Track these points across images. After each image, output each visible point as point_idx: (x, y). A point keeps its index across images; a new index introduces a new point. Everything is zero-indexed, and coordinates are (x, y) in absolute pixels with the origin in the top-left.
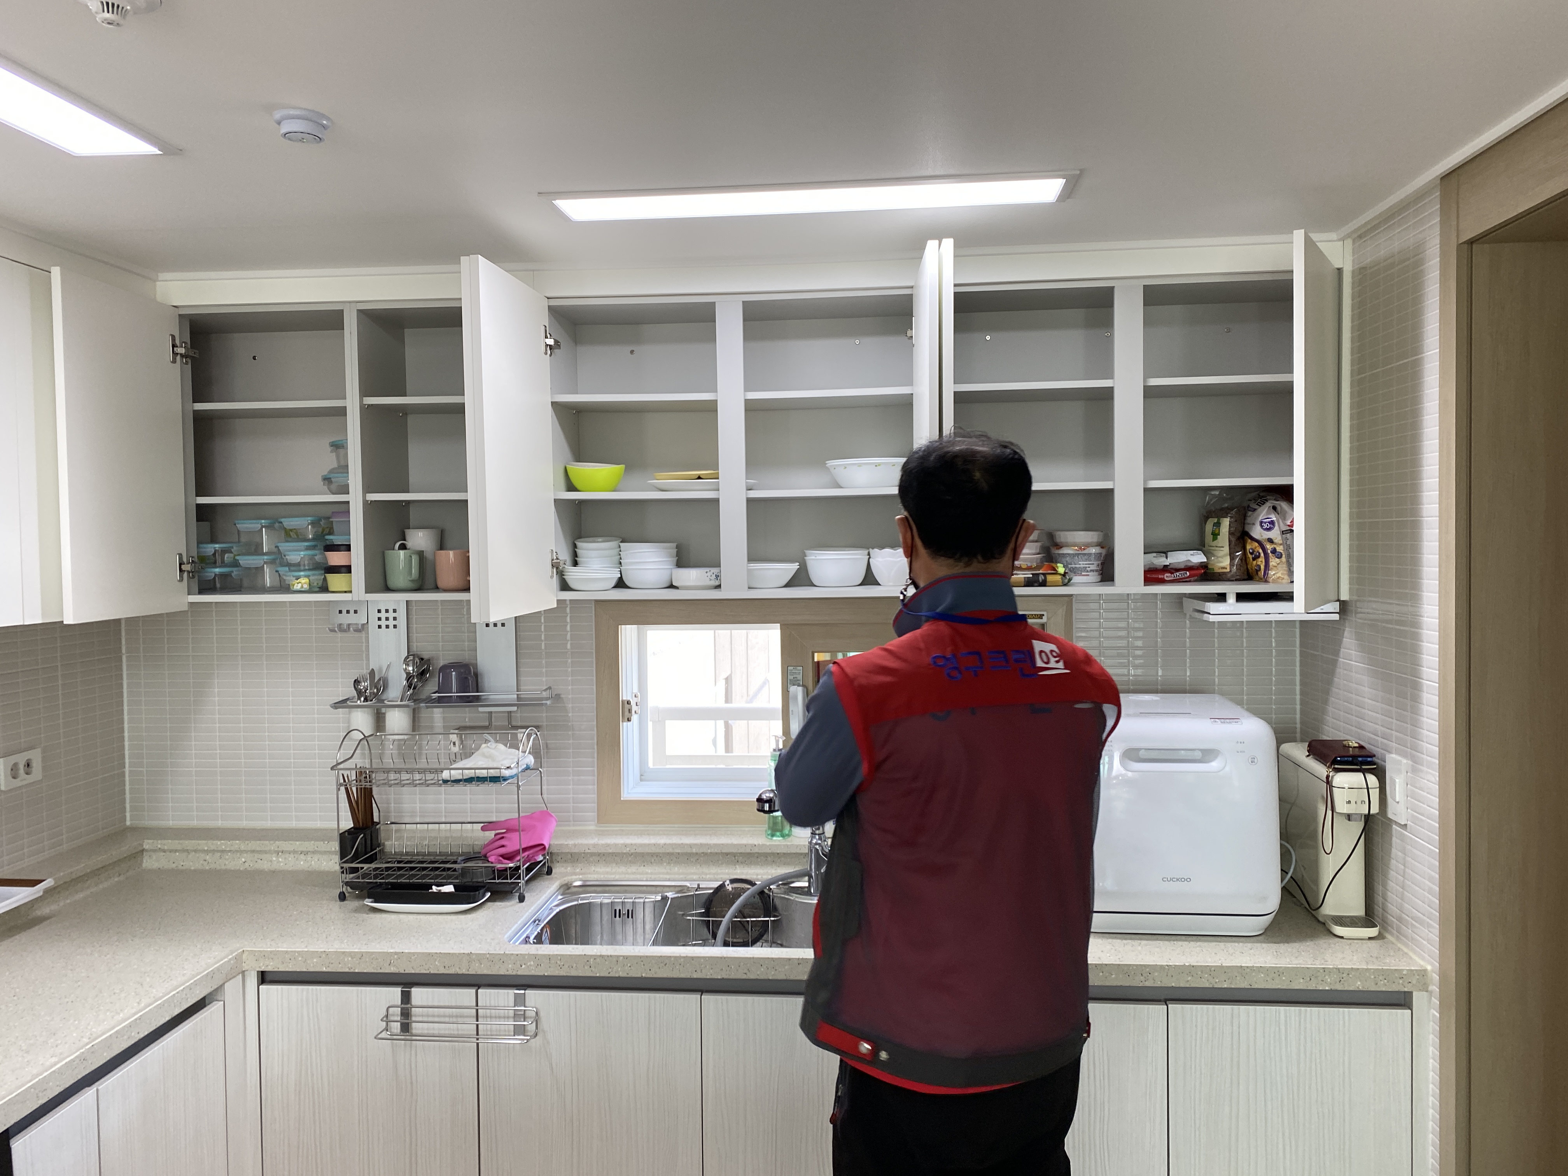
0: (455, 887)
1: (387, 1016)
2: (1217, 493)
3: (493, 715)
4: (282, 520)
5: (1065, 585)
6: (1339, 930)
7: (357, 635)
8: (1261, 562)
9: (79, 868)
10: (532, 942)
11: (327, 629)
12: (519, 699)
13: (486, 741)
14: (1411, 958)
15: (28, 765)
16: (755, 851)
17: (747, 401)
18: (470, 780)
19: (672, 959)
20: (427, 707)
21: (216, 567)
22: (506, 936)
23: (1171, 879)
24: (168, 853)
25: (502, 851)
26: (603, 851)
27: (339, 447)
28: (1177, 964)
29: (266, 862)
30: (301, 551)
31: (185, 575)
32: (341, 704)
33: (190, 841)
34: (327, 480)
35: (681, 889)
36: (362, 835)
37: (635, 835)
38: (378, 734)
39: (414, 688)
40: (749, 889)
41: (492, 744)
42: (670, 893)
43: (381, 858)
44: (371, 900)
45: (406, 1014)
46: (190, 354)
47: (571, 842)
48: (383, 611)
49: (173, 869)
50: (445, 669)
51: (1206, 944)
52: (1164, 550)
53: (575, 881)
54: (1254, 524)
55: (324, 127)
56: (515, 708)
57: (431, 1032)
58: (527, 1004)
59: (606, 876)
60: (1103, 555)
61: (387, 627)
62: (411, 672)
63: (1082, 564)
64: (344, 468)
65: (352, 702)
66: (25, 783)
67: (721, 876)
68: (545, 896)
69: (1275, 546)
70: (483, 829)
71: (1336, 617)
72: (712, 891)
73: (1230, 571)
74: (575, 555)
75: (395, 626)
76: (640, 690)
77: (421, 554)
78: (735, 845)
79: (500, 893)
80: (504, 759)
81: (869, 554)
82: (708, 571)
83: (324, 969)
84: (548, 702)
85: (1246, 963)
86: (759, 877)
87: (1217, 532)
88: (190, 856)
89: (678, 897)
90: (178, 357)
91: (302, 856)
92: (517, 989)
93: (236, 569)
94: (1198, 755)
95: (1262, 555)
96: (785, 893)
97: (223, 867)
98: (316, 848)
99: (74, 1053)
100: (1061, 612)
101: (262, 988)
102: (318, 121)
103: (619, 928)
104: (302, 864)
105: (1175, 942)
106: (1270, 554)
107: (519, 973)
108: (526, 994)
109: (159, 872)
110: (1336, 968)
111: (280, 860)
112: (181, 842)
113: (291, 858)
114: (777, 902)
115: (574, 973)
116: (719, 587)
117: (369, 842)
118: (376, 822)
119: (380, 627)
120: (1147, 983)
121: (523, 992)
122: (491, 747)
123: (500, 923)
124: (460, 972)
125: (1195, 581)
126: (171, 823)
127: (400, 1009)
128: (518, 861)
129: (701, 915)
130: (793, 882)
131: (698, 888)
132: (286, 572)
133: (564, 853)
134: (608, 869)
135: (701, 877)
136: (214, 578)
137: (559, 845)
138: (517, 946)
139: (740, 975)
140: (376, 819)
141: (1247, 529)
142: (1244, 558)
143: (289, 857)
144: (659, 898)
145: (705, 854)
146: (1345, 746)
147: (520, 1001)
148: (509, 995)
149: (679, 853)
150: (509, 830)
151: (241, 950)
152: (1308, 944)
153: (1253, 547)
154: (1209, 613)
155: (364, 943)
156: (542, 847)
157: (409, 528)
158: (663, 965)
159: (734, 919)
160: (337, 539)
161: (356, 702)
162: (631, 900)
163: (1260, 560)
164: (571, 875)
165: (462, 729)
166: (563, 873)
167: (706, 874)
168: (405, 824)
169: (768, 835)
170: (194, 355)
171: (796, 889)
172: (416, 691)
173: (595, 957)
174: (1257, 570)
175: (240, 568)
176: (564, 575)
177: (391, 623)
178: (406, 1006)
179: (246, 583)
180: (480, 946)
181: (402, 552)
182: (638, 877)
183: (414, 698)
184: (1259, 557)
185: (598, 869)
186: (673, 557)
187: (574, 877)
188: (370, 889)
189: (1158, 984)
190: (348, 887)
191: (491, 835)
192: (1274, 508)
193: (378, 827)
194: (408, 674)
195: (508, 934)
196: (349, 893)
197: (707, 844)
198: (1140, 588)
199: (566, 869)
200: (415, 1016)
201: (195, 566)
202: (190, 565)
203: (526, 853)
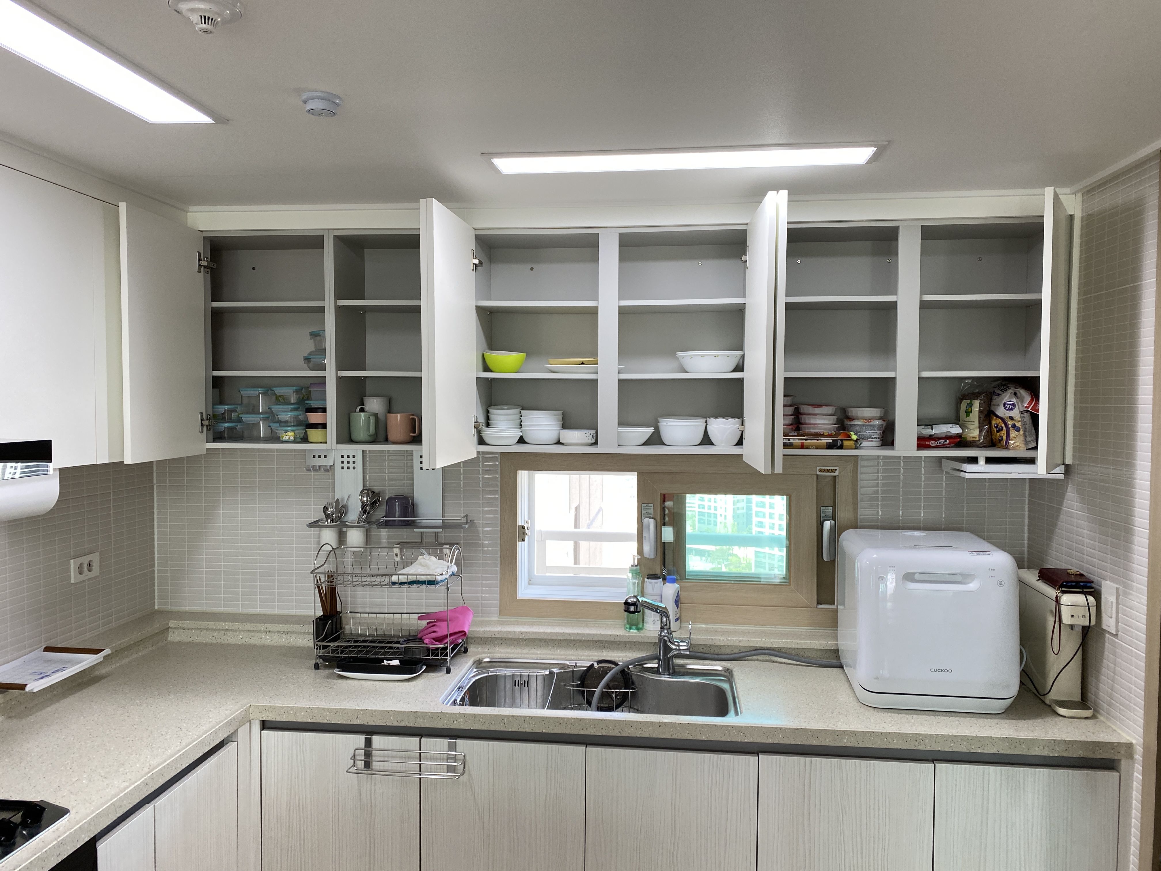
0: (400, 661)
1: (354, 756)
2: (970, 381)
3: (424, 534)
4: (275, 389)
5: (856, 448)
6: (1062, 711)
7: (327, 473)
8: (1004, 433)
9: (125, 640)
10: (458, 704)
11: (305, 469)
12: (444, 523)
13: (422, 554)
14: (1119, 734)
15: (90, 565)
16: (617, 640)
17: (620, 307)
18: (412, 583)
19: (565, 720)
20: (378, 528)
21: (226, 423)
22: (441, 699)
23: (937, 670)
24: (186, 630)
25: (434, 635)
26: (505, 636)
27: (317, 336)
28: (943, 734)
29: (257, 639)
30: (289, 412)
31: (205, 428)
32: (314, 524)
33: (203, 622)
34: (307, 359)
35: (563, 666)
36: (330, 621)
37: (528, 625)
38: (342, 547)
39: (368, 513)
40: (614, 668)
41: (426, 556)
42: (555, 669)
43: (342, 638)
44: (339, 670)
45: (368, 755)
46: (211, 266)
47: (481, 629)
48: (345, 457)
49: (190, 642)
50: (391, 500)
51: (962, 719)
52: (931, 423)
53: (484, 658)
54: (998, 405)
55: (337, 104)
56: (441, 530)
57: (386, 768)
58: (457, 750)
59: (507, 655)
60: (884, 426)
61: (348, 468)
62: (366, 501)
63: (868, 433)
64: (322, 351)
65: (322, 523)
66: (87, 577)
67: (592, 658)
68: (464, 669)
69: (1015, 422)
70: (420, 618)
71: (1062, 477)
72: (586, 669)
73: (979, 440)
74: (488, 418)
75: (354, 468)
76: (530, 518)
77: (376, 415)
78: (602, 635)
79: (433, 667)
80: (437, 568)
81: (706, 422)
82: (587, 432)
83: (309, 721)
84: (467, 526)
85: (995, 735)
86: (620, 659)
87: (970, 411)
88: (202, 633)
89: (561, 672)
90: (202, 268)
91: (284, 636)
92: (449, 739)
93: (240, 424)
94: (959, 578)
95: (1004, 428)
96: (640, 672)
97: (227, 642)
98: (294, 630)
99: (140, 779)
100: (850, 467)
101: (264, 733)
102: (334, 101)
103: (517, 694)
104: (283, 640)
105: (939, 717)
106: (1011, 428)
107: (452, 727)
108: (457, 743)
109: (180, 644)
110: (1063, 740)
111: (268, 637)
112: (196, 622)
113: (275, 636)
114: (634, 678)
115: (492, 728)
116: (596, 443)
117: (334, 626)
118: (339, 612)
119: (343, 468)
120: (920, 747)
121: (455, 741)
122: (426, 558)
123: (435, 689)
124: (409, 725)
125: (952, 447)
126: (187, 608)
127: (364, 751)
128: (445, 644)
129: (578, 686)
130: (646, 664)
131: (576, 666)
132: (278, 427)
133: (477, 637)
134: (509, 650)
135: (577, 658)
136: (224, 431)
137: (473, 631)
138: (449, 706)
139: (616, 733)
140: (339, 609)
141: (993, 408)
142: (989, 431)
143: (274, 635)
144: (547, 673)
145: (580, 641)
146: (1068, 574)
147: (452, 747)
148: (444, 742)
149: (561, 640)
150: (439, 620)
151: (250, 705)
152: (1039, 721)
153: (998, 423)
154: (966, 472)
155: (338, 701)
156: (464, 633)
157: (366, 397)
158: (558, 724)
159: (604, 690)
160: (314, 404)
161: (325, 523)
162: (527, 674)
163: (1003, 432)
164: (482, 654)
165: (402, 544)
166: (475, 652)
167: (581, 656)
168: (360, 613)
169: (627, 628)
170: (213, 267)
171: (648, 669)
172: (369, 515)
173: (508, 717)
174: (1000, 439)
175: (242, 423)
176: (481, 433)
177: (351, 465)
178: (368, 749)
179: (246, 434)
180: (422, 706)
181: (362, 414)
182: (531, 656)
183: (368, 521)
184: (1002, 430)
185: (501, 650)
186: (558, 421)
187: (484, 655)
188: (338, 662)
189: (929, 748)
190: (321, 660)
191: (424, 623)
192: (1015, 394)
193: (340, 615)
194: (363, 503)
195: (442, 697)
196: (321, 663)
197: (582, 634)
198: (913, 451)
199: (477, 649)
200: (375, 756)
201: (211, 422)
202: (208, 421)
203: (452, 637)
